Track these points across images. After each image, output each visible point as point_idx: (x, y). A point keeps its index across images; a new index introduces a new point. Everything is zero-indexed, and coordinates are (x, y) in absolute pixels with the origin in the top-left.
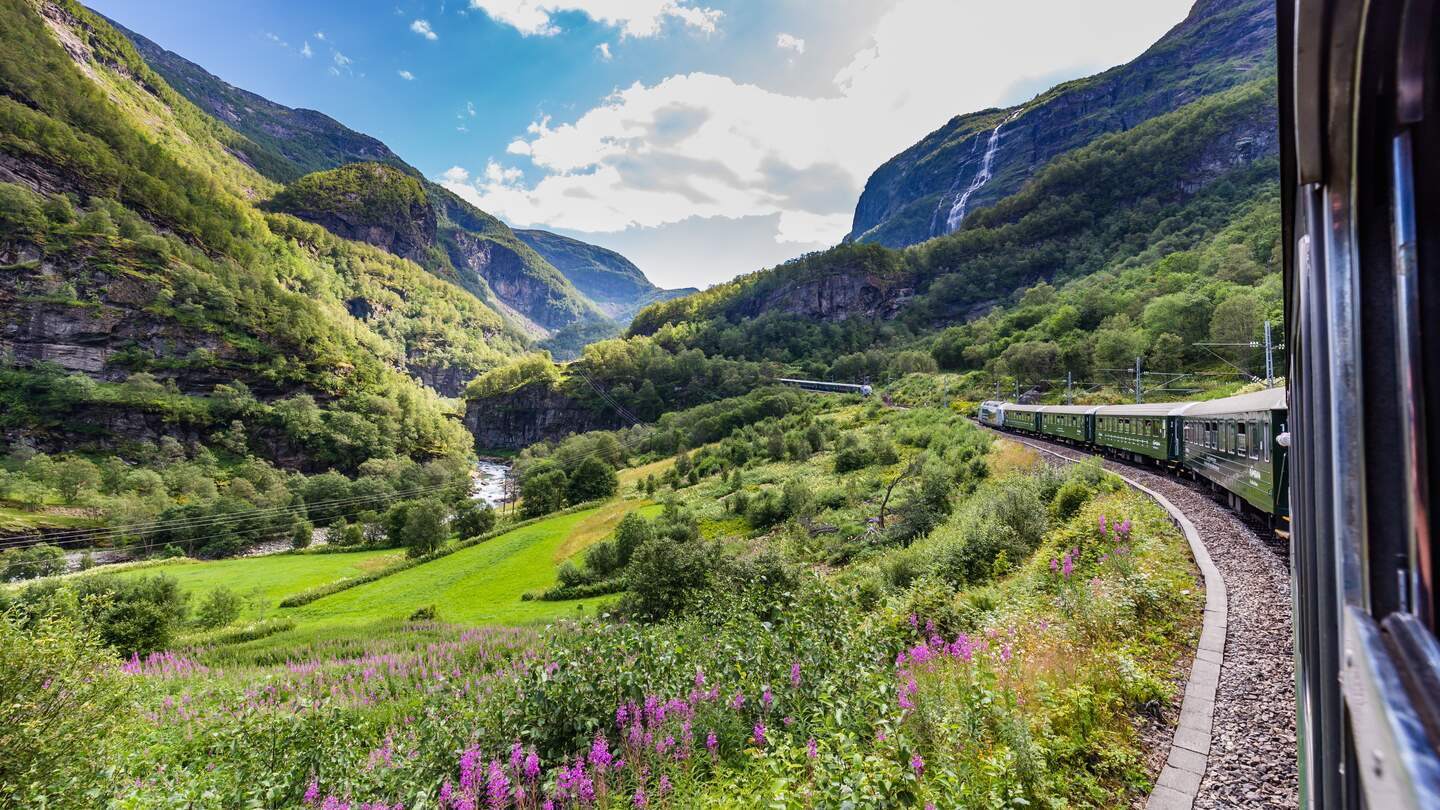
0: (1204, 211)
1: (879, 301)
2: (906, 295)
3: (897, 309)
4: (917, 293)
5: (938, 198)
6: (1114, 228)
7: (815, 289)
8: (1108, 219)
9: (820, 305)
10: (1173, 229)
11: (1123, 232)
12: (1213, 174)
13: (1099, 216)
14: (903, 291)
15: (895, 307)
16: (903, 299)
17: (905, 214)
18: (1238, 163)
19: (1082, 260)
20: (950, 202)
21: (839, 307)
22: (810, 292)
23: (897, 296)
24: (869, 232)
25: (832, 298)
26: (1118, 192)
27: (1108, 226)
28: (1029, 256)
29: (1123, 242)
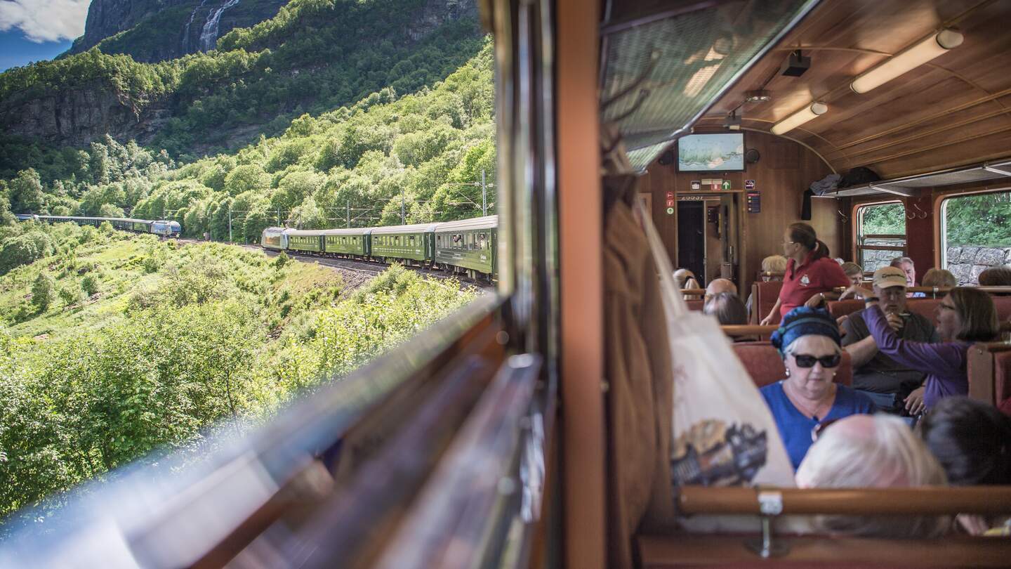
0: (426, 59)
1: (132, 123)
2: (162, 117)
3: (153, 132)
4: (174, 115)
5: (189, 10)
6: (360, 64)
7: (50, 104)
8: (355, 55)
9: (59, 124)
10: (405, 71)
11: (368, 68)
12: (431, 25)
13: (347, 51)
14: (158, 112)
15: (150, 129)
16: (160, 120)
17: (152, 22)
18: (448, 20)
19: (334, 92)
20: (204, 16)
21: (82, 128)
22: (44, 108)
23: (152, 117)
24: (109, 38)
25: (73, 117)
26: (362, 31)
27: (356, 61)
28: (287, 84)
29: (367, 78)
